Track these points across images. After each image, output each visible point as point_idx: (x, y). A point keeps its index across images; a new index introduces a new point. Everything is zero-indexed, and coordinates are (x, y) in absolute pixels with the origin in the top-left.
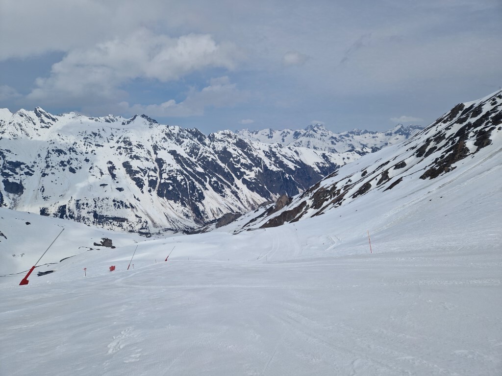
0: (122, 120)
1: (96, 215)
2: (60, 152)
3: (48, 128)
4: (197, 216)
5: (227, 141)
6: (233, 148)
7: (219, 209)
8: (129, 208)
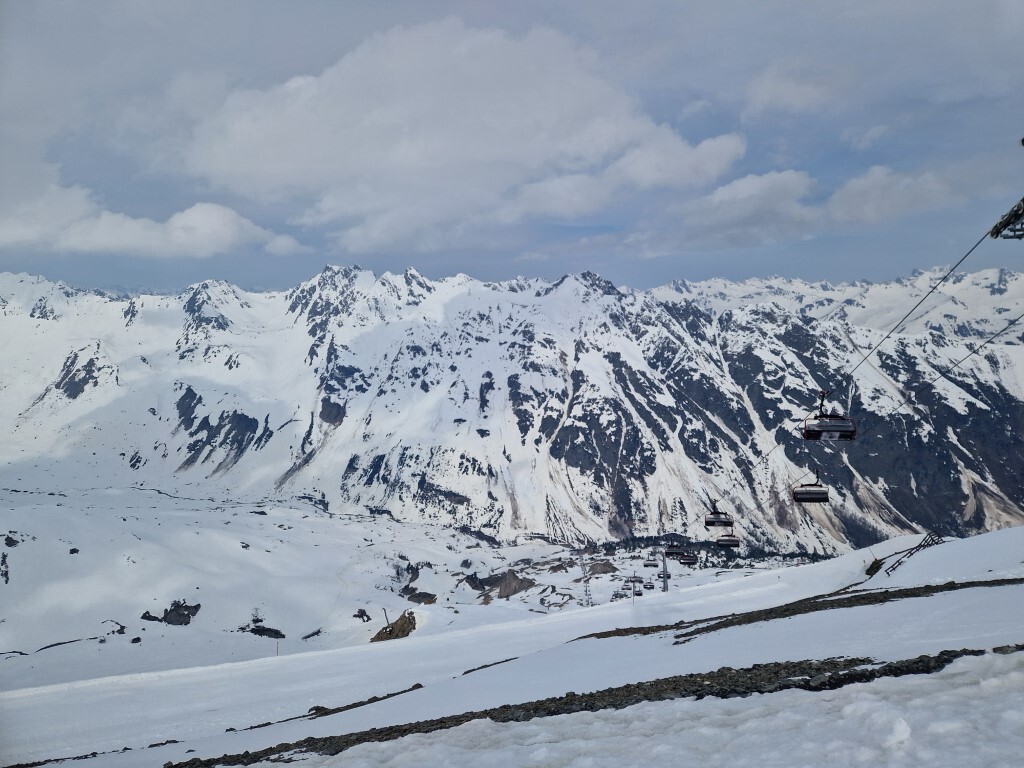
0: (542, 285)
1: (422, 484)
2: (417, 350)
3: (416, 304)
4: (620, 513)
5: (760, 330)
6: (773, 347)
7: (681, 503)
8: (484, 474)
